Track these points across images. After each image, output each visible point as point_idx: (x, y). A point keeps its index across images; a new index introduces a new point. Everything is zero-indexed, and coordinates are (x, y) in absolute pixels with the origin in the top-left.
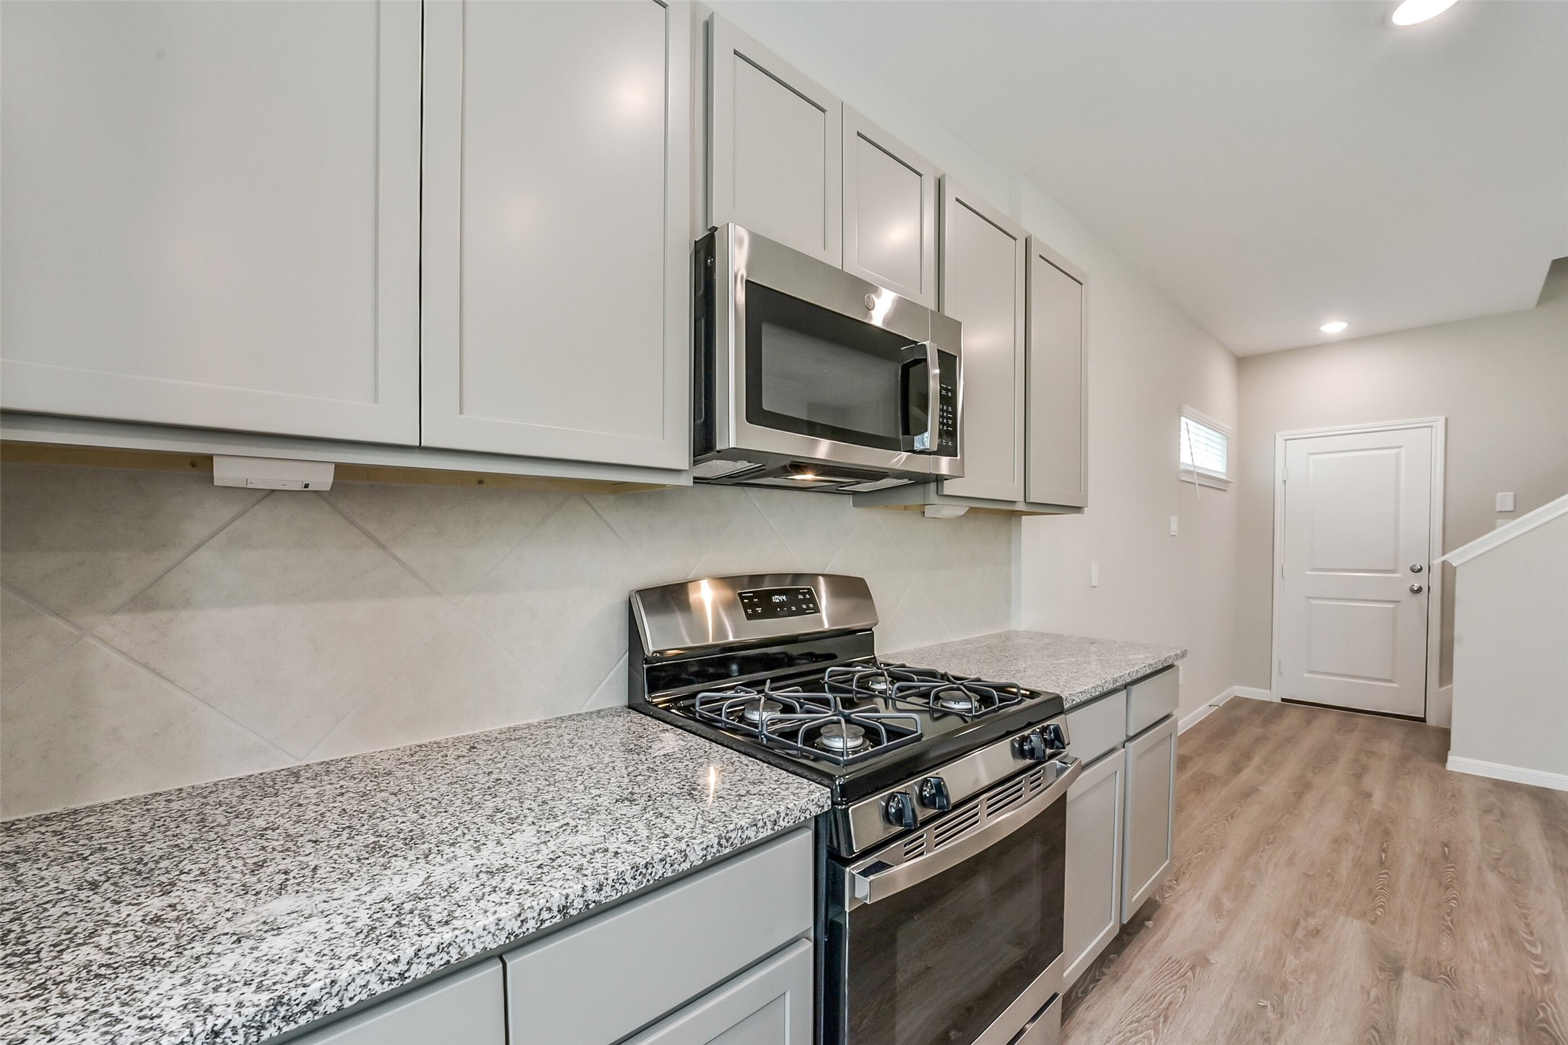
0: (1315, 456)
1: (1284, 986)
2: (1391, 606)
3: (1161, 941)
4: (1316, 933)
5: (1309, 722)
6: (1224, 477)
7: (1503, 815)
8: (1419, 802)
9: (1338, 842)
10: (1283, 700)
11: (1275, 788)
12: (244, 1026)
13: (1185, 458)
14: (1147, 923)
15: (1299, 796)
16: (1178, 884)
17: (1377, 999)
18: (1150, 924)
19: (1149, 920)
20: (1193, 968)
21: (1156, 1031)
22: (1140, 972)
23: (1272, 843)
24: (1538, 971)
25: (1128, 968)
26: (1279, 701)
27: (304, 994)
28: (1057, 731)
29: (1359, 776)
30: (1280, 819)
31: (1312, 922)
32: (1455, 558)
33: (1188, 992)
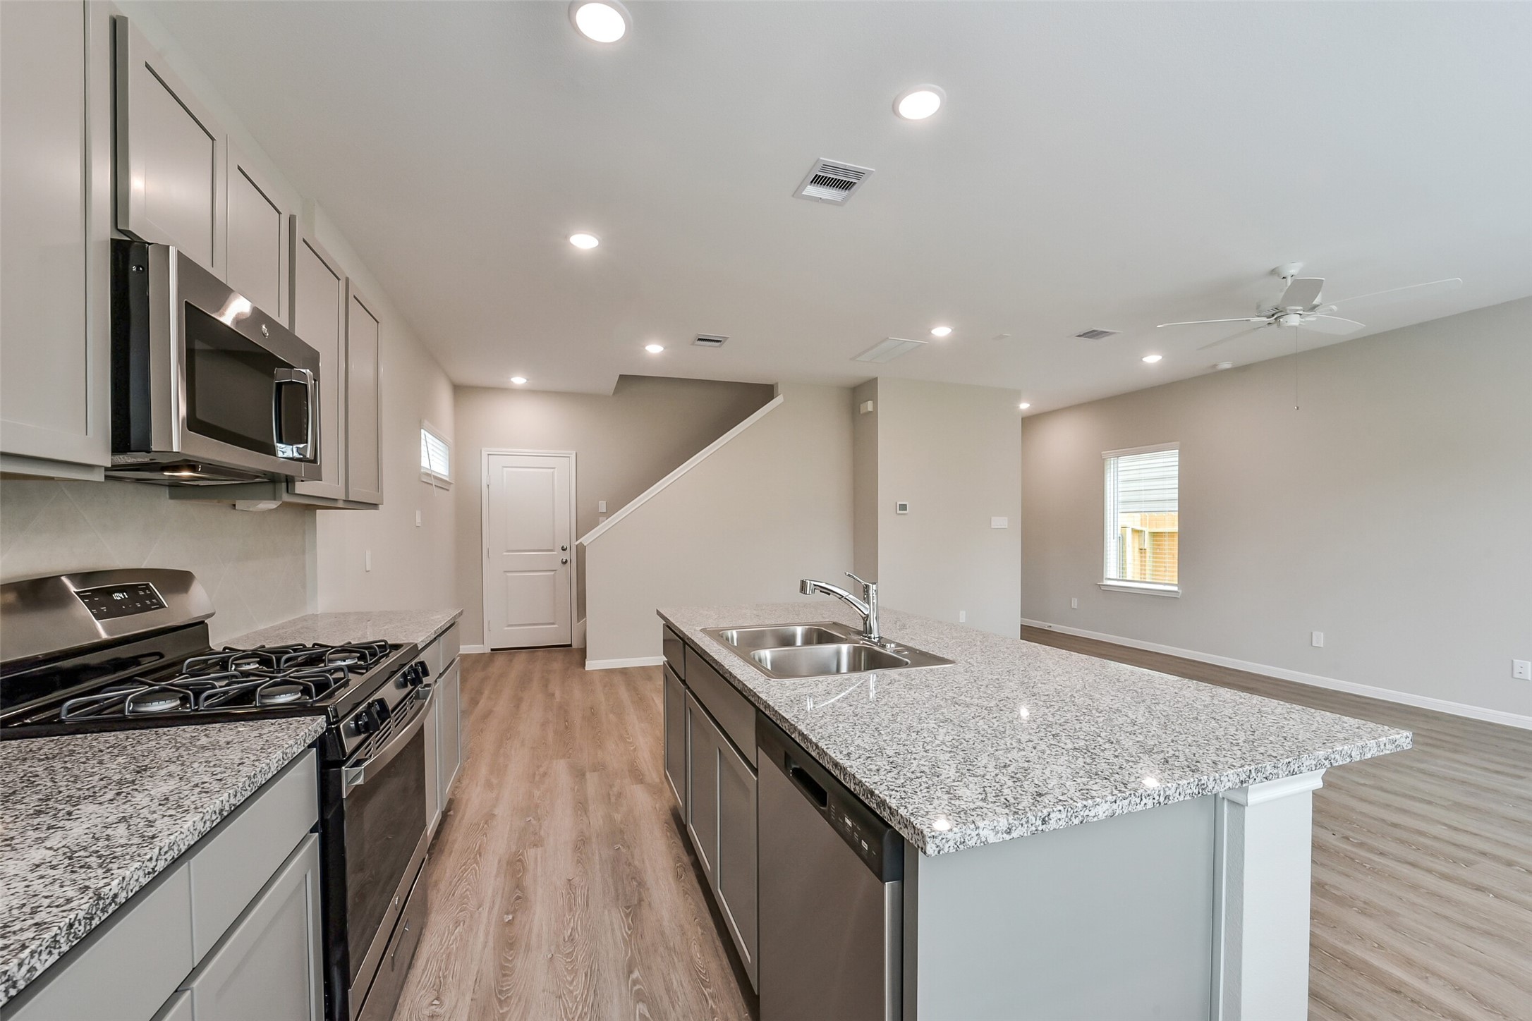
0: (508, 469)
1: (537, 806)
2: (552, 573)
3: (462, 818)
4: (545, 774)
5: (511, 661)
6: (447, 479)
7: (611, 685)
8: (577, 693)
9: (544, 725)
10: (492, 650)
11: (502, 706)
12: (84, 918)
13: (424, 463)
14: (449, 813)
15: (517, 706)
16: (461, 783)
17: (578, 790)
18: (451, 813)
19: (449, 811)
20: (486, 823)
21: (477, 863)
22: (455, 840)
23: (510, 738)
24: (632, 748)
25: (447, 842)
26: (490, 651)
27: (111, 889)
28: (422, 664)
29: (546, 686)
30: (511, 723)
31: (542, 770)
32: (585, 540)
33: (488, 835)
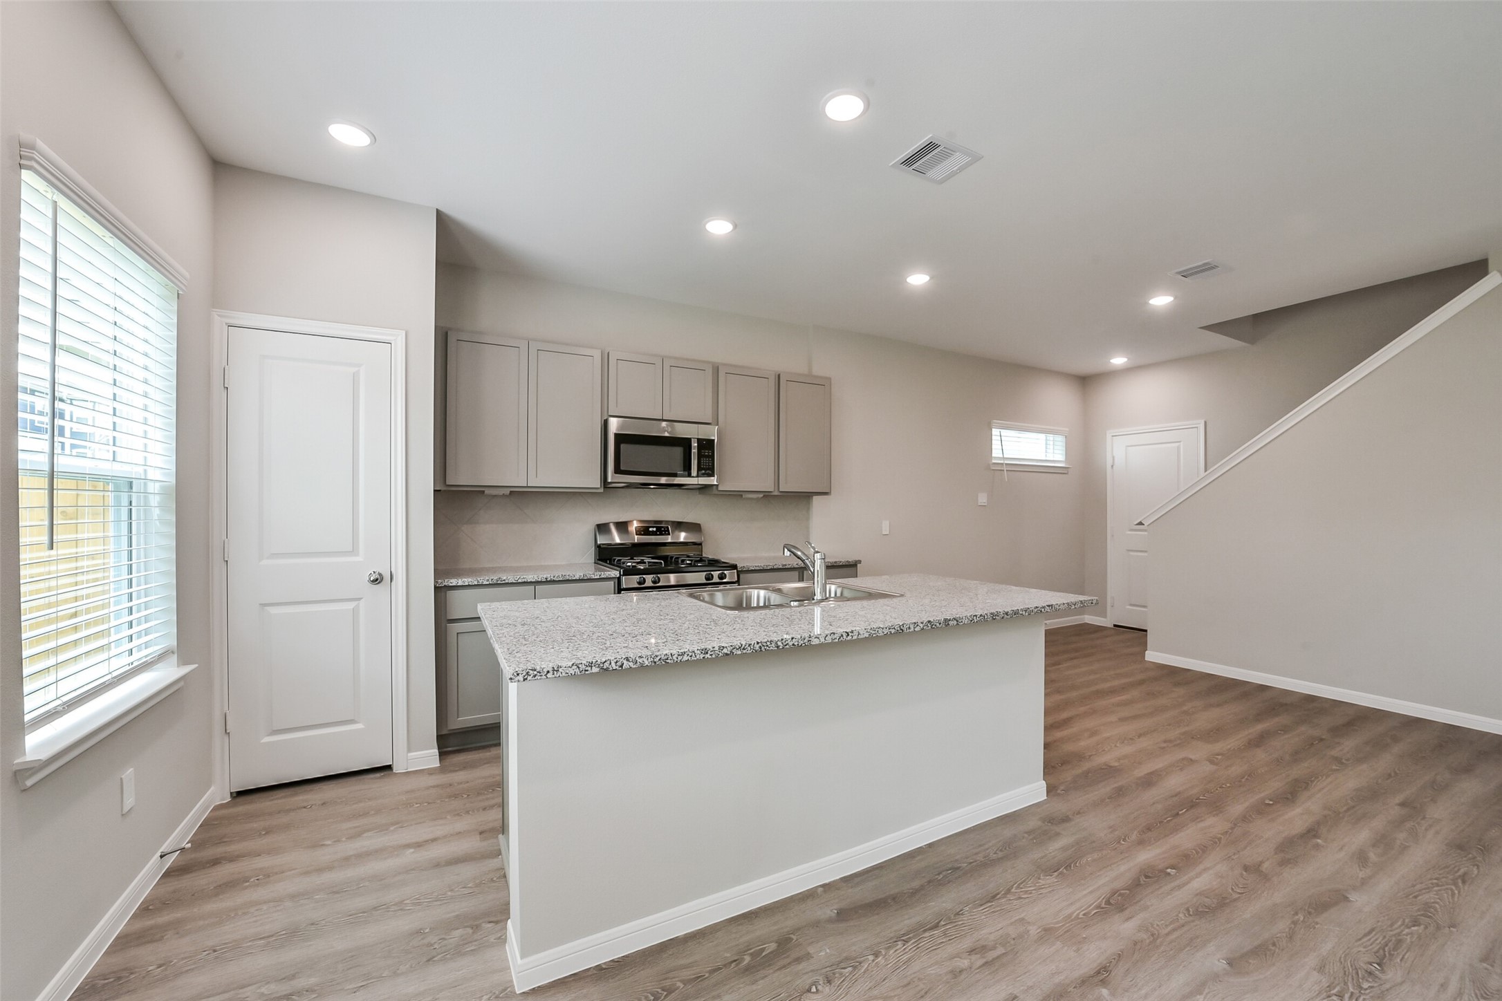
0: (1132, 448)
6: (1063, 465)
10: (1115, 626)
13: (997, 454)
26: (1112, 627)
